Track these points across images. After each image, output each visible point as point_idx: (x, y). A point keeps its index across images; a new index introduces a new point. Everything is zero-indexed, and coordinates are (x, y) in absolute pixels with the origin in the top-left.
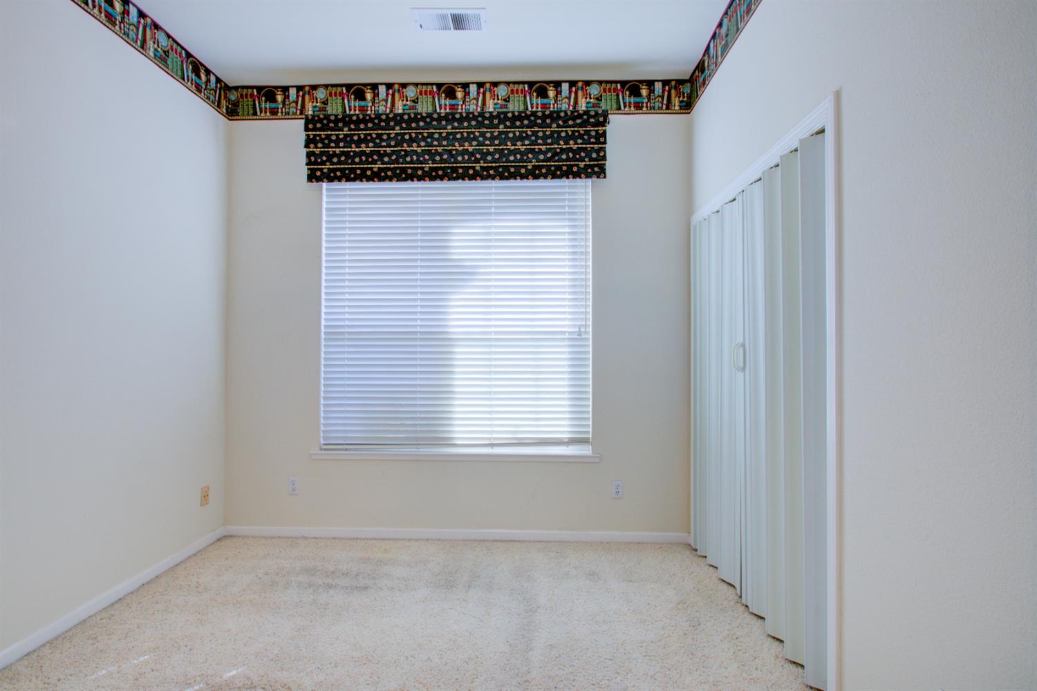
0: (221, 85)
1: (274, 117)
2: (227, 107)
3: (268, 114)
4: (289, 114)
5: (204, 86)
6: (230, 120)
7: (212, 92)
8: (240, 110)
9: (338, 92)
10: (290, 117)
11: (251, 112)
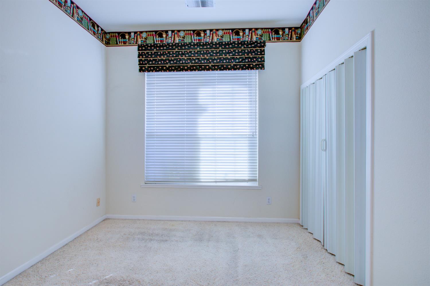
0: (103, 32)
1: (125, 45)
2: (106, 41)
3: (122, 44)
4: (131, 44)
5: (96, 32)
6: (107, 46)
7: (100, 35)
8: (111, 42)
9: (151, 34)
10: (131, 45)
11: (115, 43)
